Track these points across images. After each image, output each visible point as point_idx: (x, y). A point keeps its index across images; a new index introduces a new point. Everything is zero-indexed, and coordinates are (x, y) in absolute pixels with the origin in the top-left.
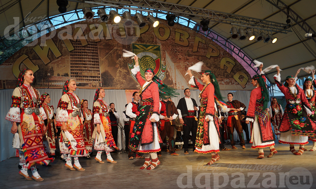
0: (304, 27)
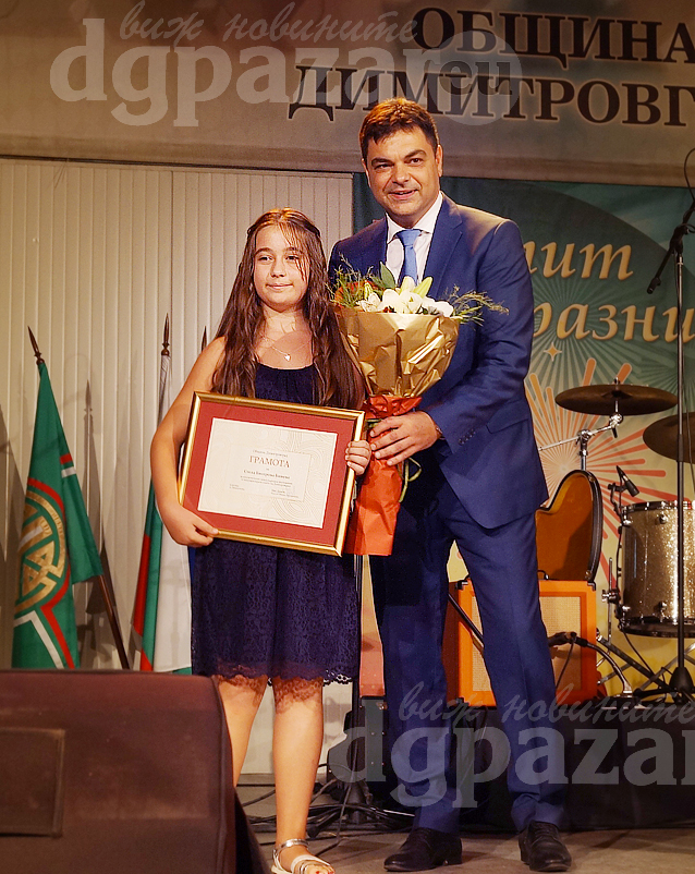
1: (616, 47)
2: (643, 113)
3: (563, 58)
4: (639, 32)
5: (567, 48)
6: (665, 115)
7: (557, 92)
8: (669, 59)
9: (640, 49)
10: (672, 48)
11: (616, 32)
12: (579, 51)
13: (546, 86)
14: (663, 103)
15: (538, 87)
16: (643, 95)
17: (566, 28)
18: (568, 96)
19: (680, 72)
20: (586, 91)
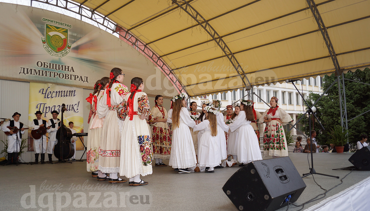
0: (220, 44)
1: (64, 69)
2: (67, 78)
3: (57, 70)
4: (67, 67)
5: (57, 68)
6: (70, 78)
7: (56, 74)
8: (70, 71)
9: (67, 70)
11: (64, 67)
12: (59, 69)
13: (55, 73)
14: (69, 77)
15: (53, 73)
16: (67, 75)
17: (57, 66)
18: (57, 75)
19: (72, 73)
20: (60, 74)
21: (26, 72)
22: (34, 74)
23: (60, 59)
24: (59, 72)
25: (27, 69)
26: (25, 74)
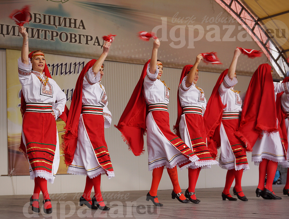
1: (68, 25)
2: (73, 40)
3: (56, 26)
4: (73, 21)
5: (57, 24)
6: (78, 41)
7: (55, 34)
8: (79, 28)
9: (73, 25)
10: (80, 26)
11: (68, 21)
12: (60, 25)
13: (52, 32)
14: (77, 38)
16: (73, 36)
17: (57, 19)
18: (57, 35)
19: (81, 31)
20: (61, 34)
21: (5, 32)
22: (19, 35)
23: (60, 6)
24: (59, 29)
25: (8, 26)
26: (4, 35)
